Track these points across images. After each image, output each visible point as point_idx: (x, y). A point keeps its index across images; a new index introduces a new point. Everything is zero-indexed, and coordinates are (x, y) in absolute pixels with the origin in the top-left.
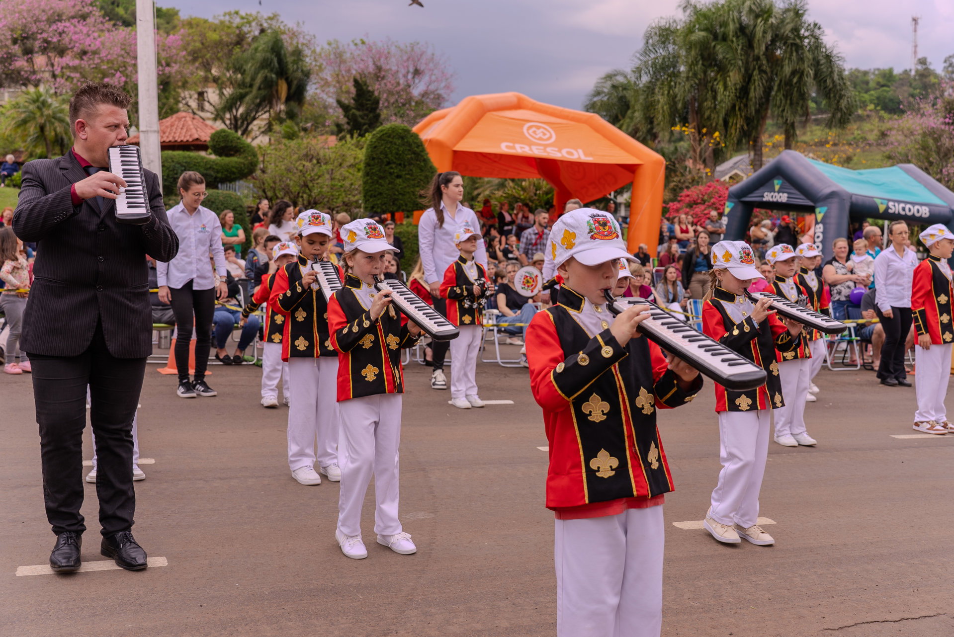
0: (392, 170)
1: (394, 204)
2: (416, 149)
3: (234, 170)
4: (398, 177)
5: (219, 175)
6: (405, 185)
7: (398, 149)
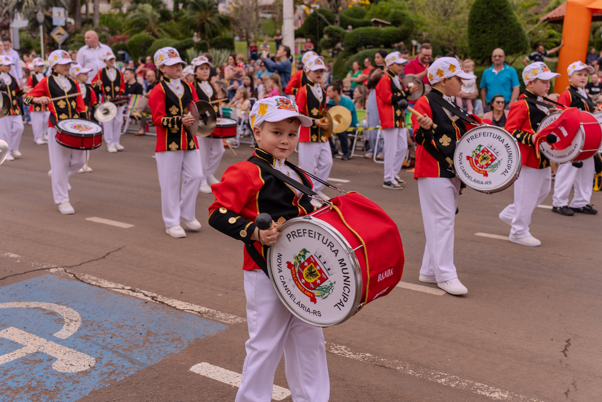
0: (478, 28)
1: (479, 52)
2: (498, 10)
3: (391, 36)
4: (484, 32)
5: (383, 40)
6: (488, 37)
7: (483, 12)
